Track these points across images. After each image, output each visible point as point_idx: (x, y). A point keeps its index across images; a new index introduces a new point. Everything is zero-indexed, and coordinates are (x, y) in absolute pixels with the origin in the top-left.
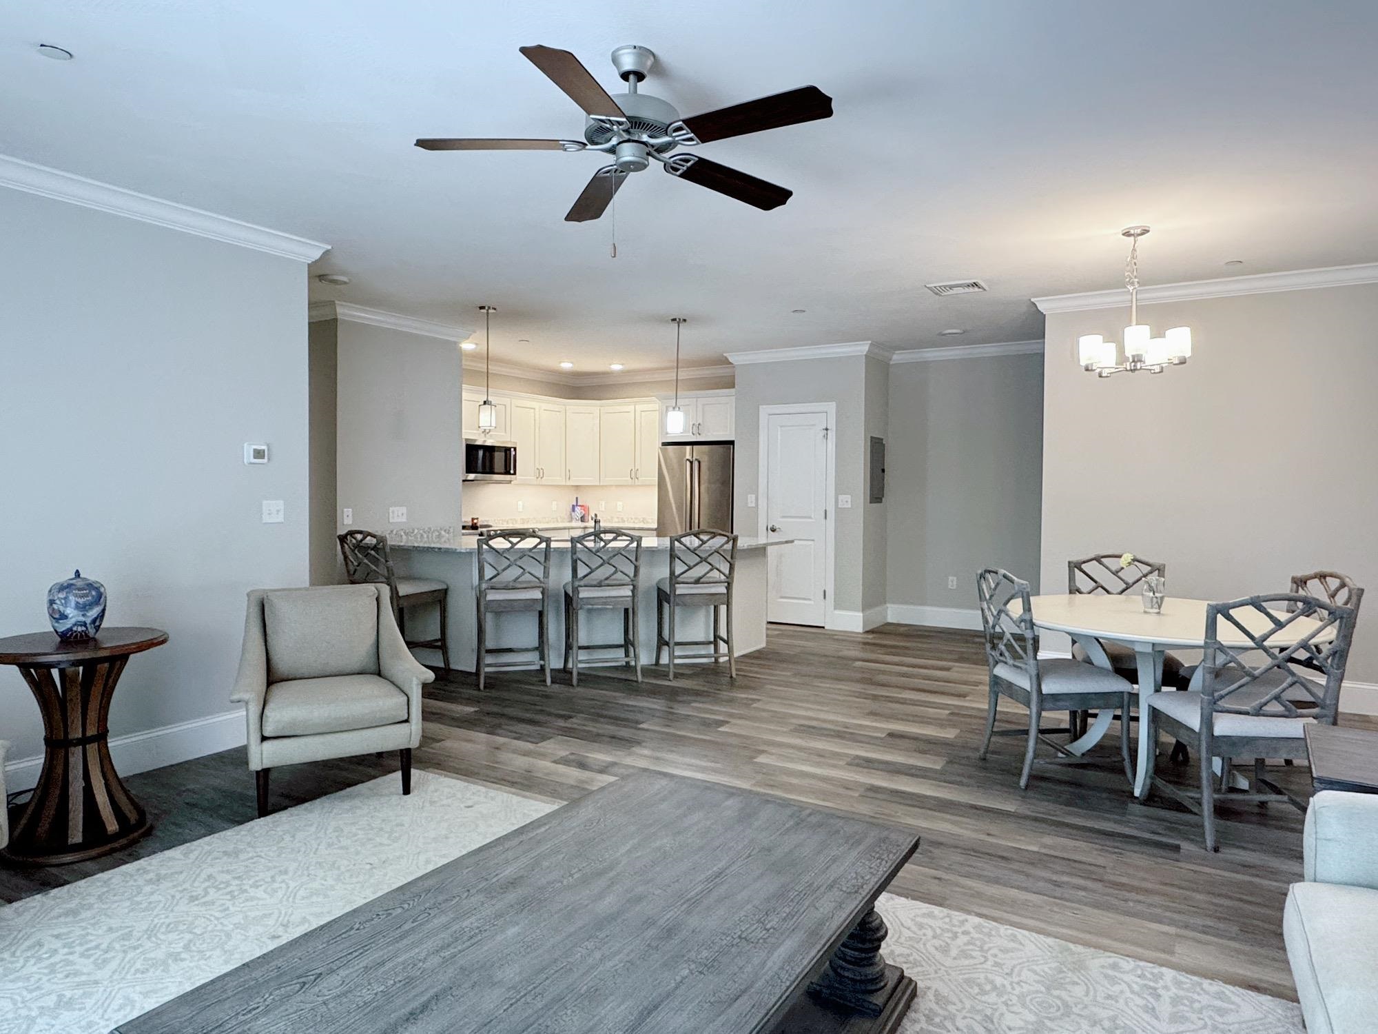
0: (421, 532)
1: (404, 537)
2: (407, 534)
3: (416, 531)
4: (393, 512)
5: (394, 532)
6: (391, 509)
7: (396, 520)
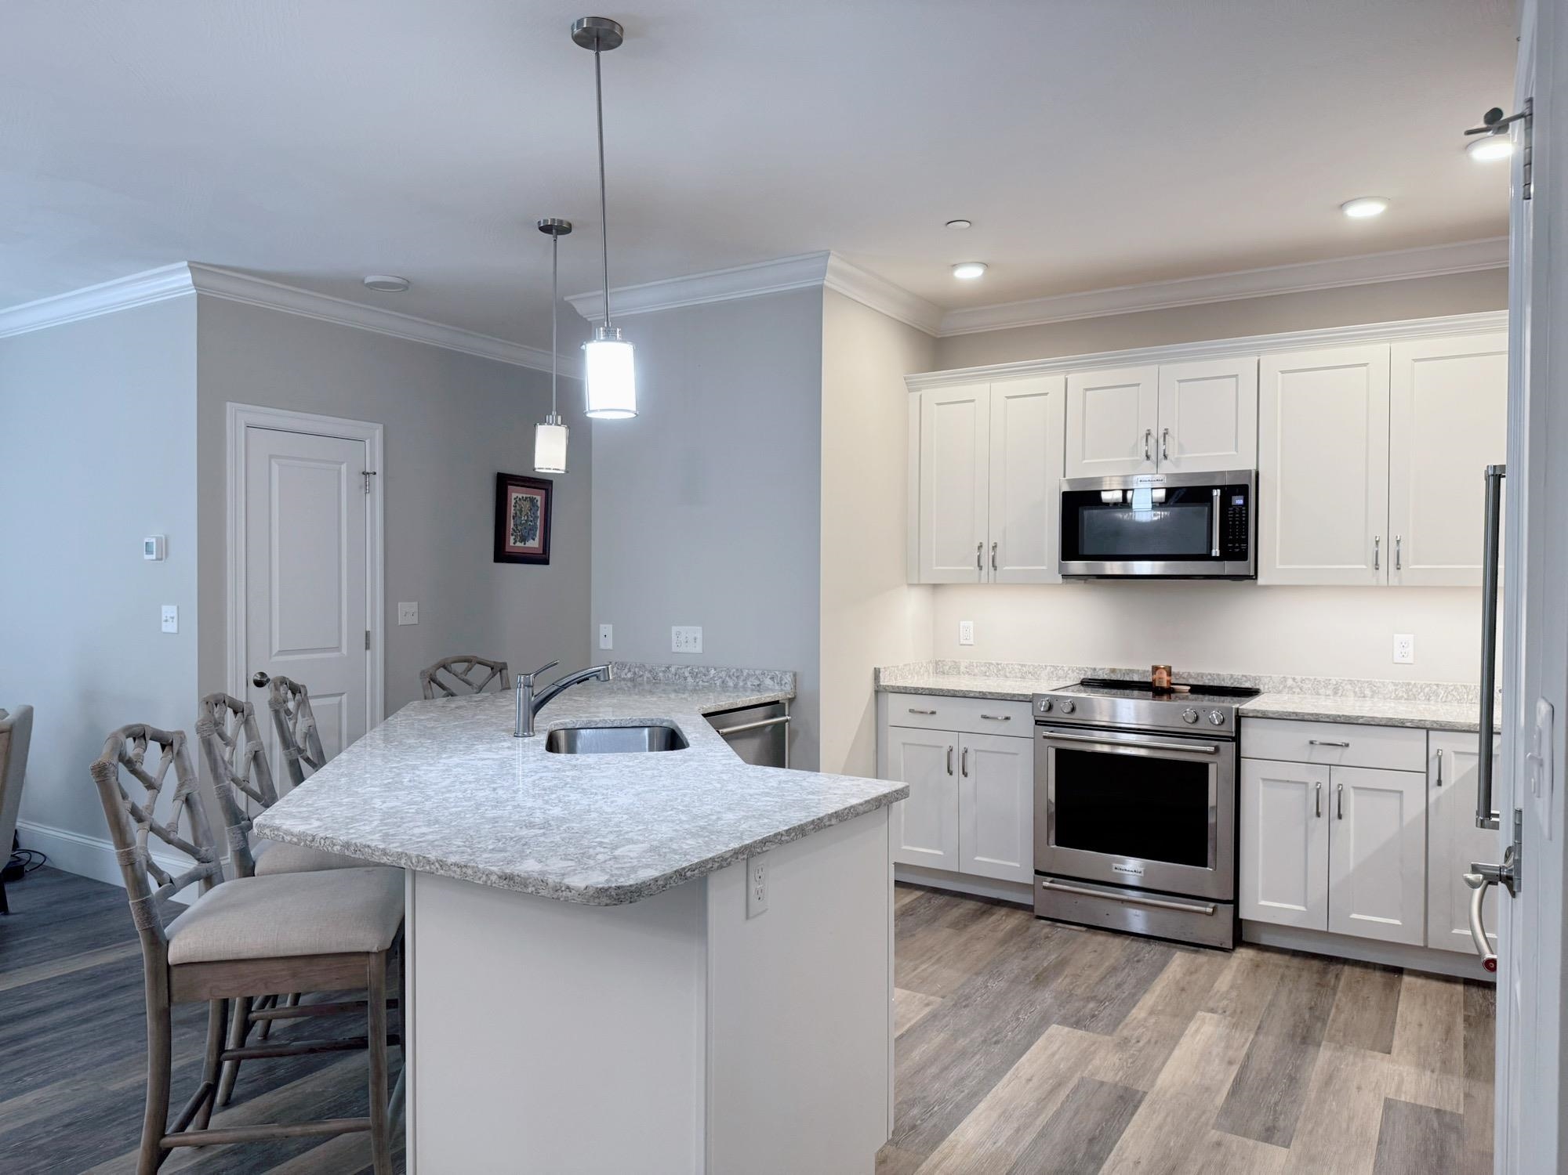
0: (723, 674)
1: (690, 680)
2: (695, 676)
3: (713, 672)
4: (678, 634)
5: (673, 670)
6: (675, 629)
7: (683, 649)
